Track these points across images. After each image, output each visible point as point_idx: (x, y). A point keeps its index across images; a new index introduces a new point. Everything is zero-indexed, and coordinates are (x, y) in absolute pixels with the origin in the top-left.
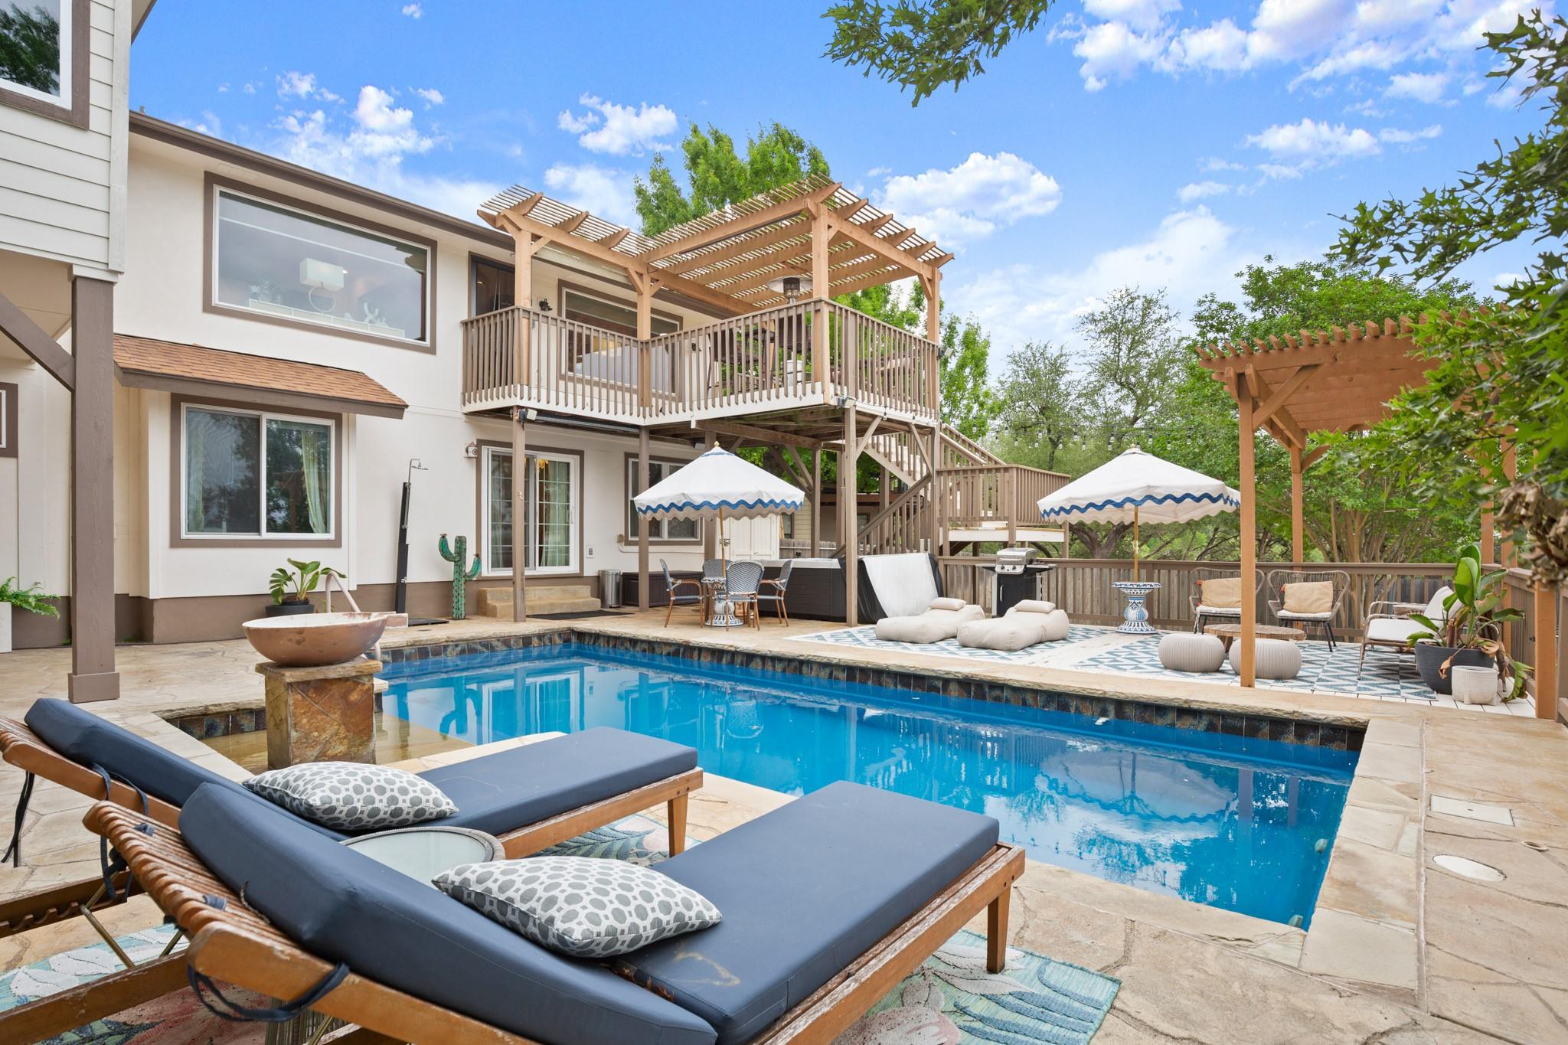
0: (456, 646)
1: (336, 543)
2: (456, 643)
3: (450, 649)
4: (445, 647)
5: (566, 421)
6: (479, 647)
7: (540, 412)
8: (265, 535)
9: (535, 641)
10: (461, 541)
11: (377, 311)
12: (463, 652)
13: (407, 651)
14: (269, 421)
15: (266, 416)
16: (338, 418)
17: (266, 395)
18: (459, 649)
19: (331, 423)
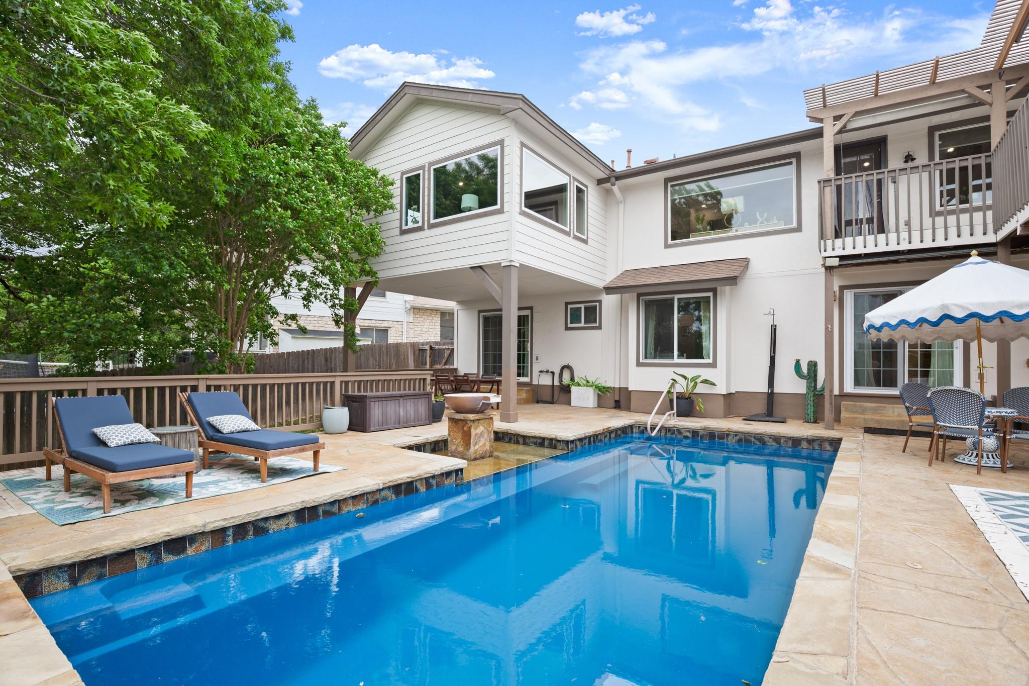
0: (736, 435)
1: (714, 365)
2: (736, 433)
3: (730, 437)
4: (728, 435)
5: (886, 259)
6: (753, 440)
7: (842, 258)
8: (676, 360)
9: (804, 445)
10: (813, 366)
11: (766, 215)
12: (740, 441)
13: (701, 433)
14: (679, 299)
15: (677, 297)
16: (714, 291)
17: (660, 287)
18: (738, 438)
19: (710, 294)
